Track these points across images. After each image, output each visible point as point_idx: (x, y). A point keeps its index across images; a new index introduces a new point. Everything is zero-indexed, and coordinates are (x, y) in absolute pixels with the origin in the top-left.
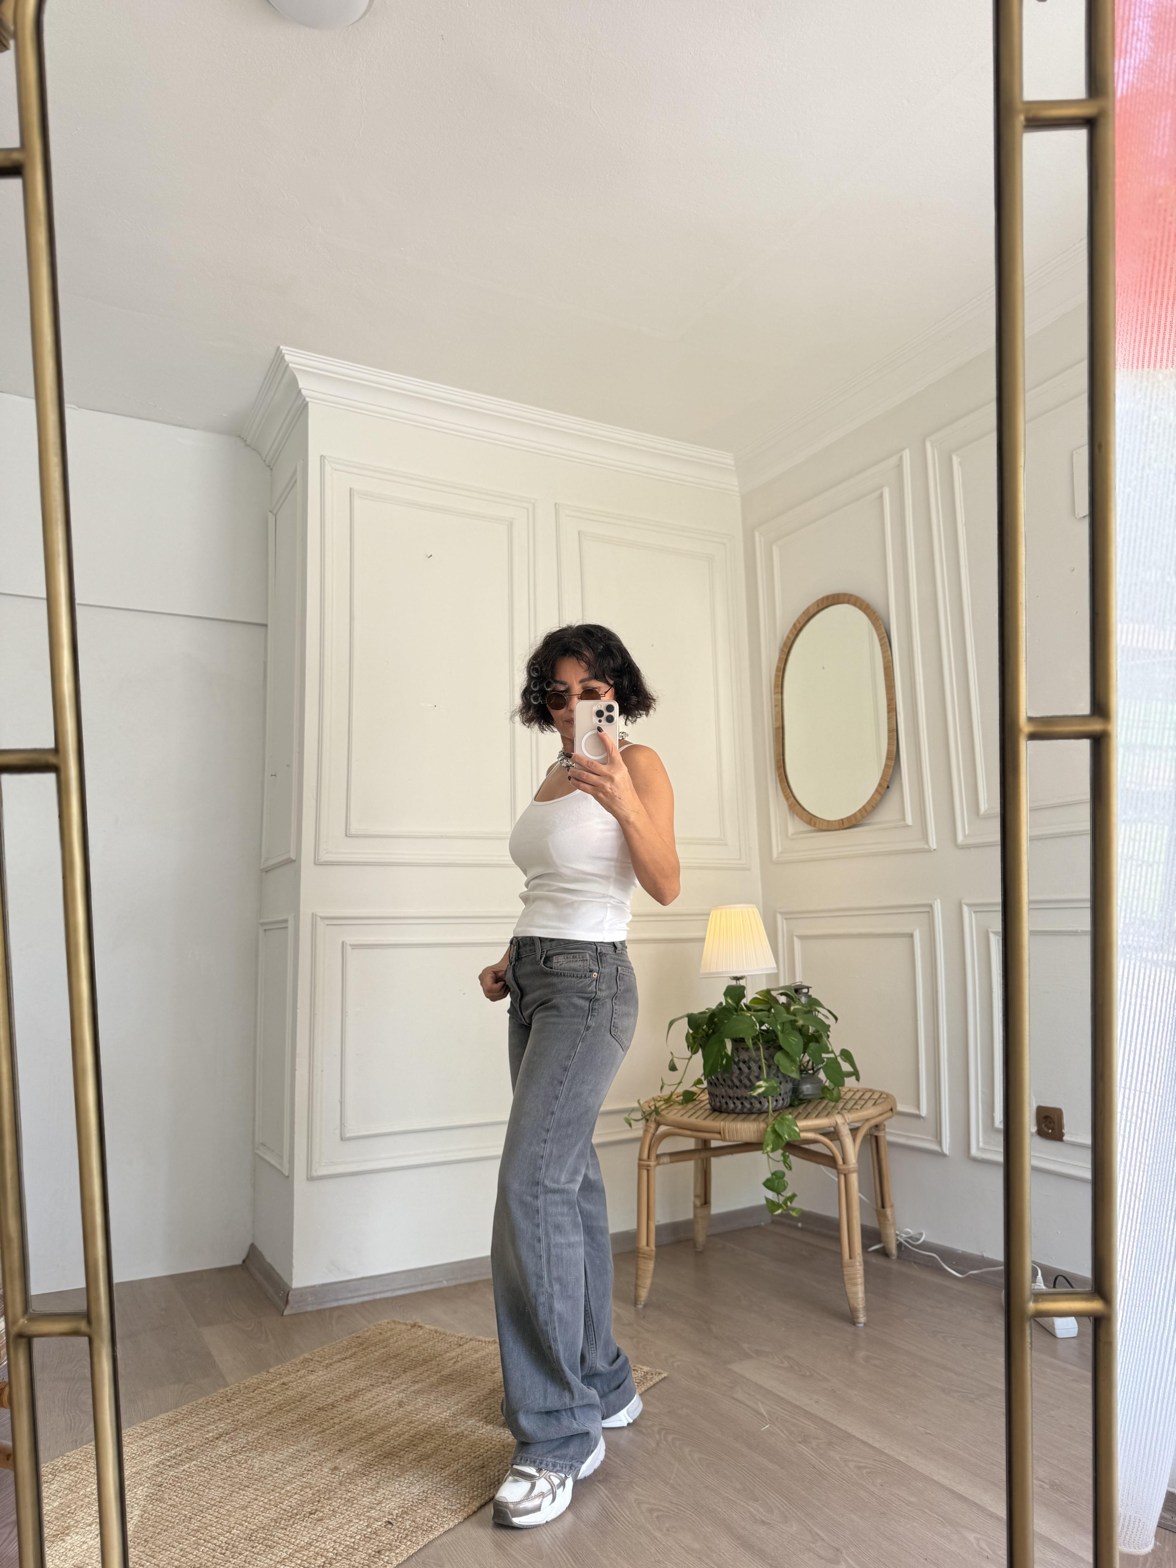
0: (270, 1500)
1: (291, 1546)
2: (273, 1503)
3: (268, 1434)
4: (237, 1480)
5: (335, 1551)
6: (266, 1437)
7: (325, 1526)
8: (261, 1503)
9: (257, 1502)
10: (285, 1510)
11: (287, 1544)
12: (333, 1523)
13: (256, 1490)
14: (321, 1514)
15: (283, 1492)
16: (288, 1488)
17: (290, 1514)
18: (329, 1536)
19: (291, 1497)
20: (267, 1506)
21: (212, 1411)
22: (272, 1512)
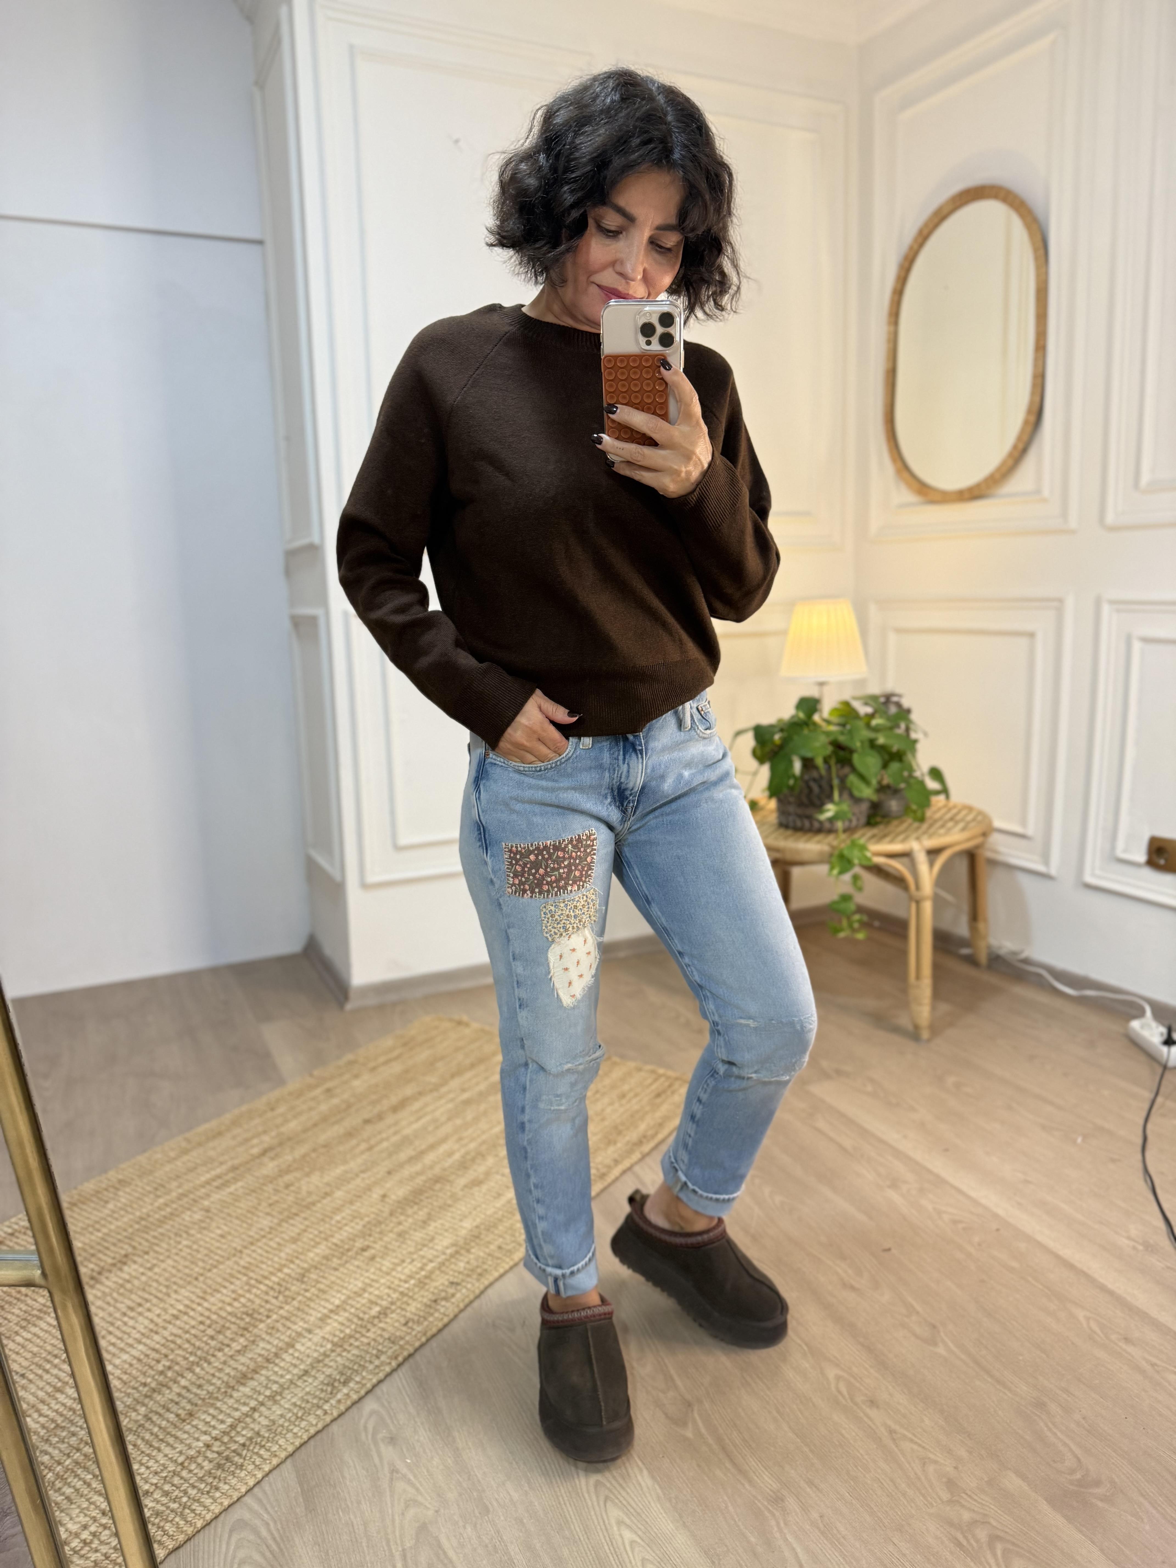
0: (320, 1232)
1: (344, 1291)
2: (323, 1235)
3: (314, 1150)
4: (285, 1206)
5: (390, 1299)
6: (313, 1155)
7: (378, 1266)
8: (311, 1236)
9: (306, 1234)
10: (336, 1245)
11: (340, 1289)
12: (387, 1264)
13: (305, 1219)
14: (373, 1251)
15: (333, 1222)
16: (338, 1218)
17: (341, 1250)
18: (383, 1281)
19: (340, 1228)
20: (318, 1240)
21: (257, 1121)
22: (322, 1247)
